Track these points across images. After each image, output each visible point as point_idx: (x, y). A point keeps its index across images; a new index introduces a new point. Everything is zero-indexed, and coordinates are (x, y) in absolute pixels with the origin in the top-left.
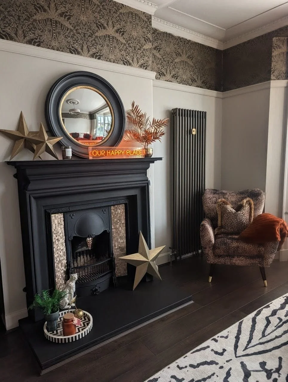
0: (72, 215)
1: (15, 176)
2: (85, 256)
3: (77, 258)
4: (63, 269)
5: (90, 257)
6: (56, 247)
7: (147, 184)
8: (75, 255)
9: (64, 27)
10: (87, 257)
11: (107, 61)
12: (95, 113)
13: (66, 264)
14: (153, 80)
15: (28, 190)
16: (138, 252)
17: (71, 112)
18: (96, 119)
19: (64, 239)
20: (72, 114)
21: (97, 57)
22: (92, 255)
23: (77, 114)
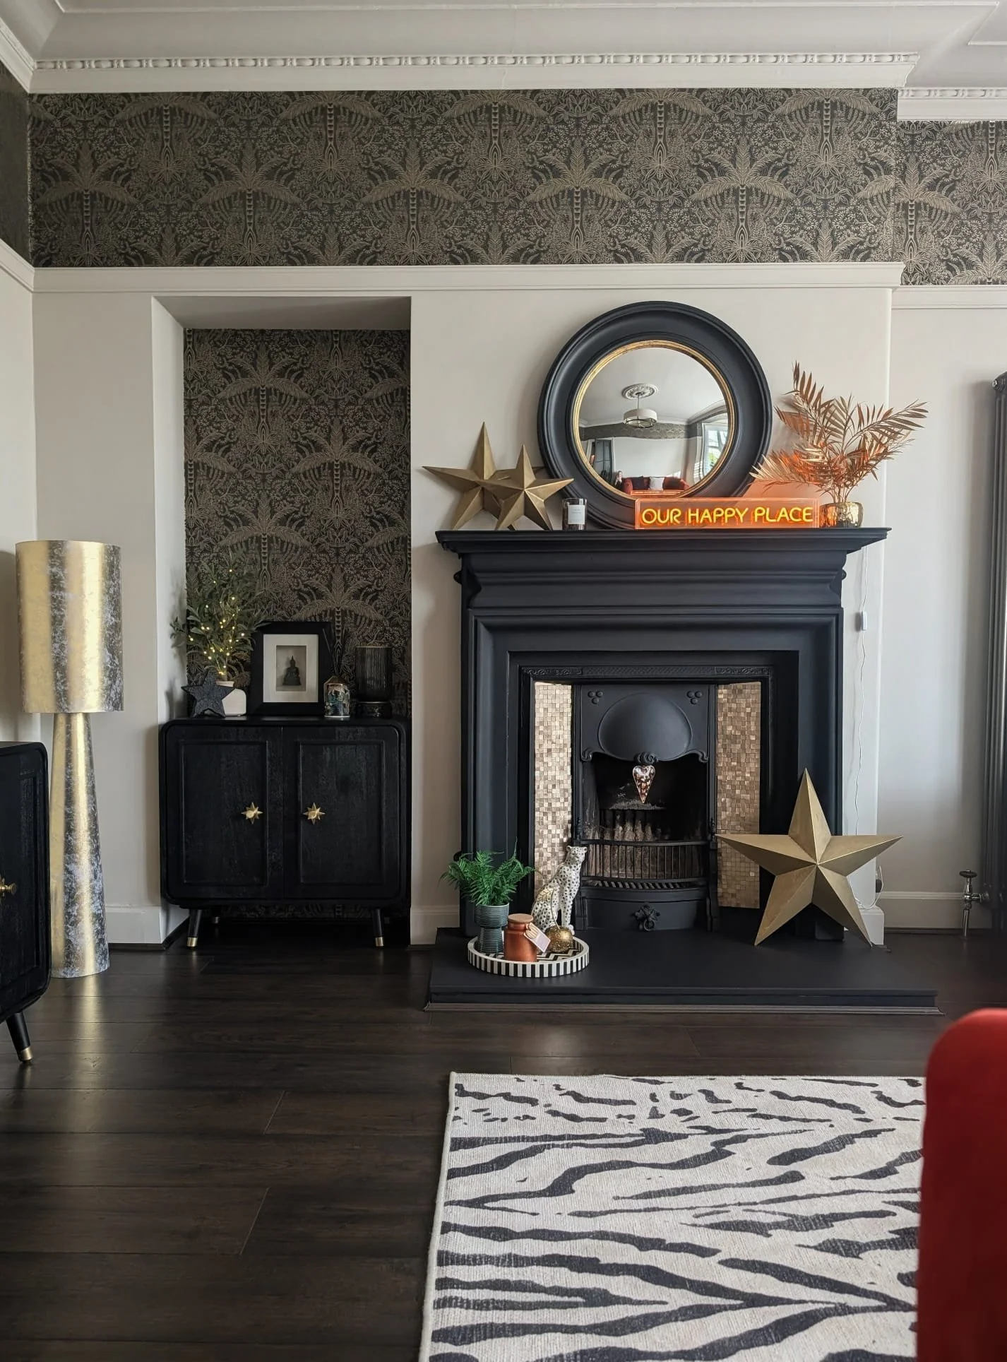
0: (594, 694)
1: (458, 577)
2: (639, 828)
3: (614, 826)
4: (559, 835)
5: (654, 831)
6: (542, 769)
7: (834, 618)
8: (609, 815)
9: (603, 202)
10: (644, 830)
11: (724, 261)
12: (700, 421)
13: (570, 826)
14: (894, 289)
15: (475, 608)
16: (786, 833)
17: (629, 419)
18: (702, 435)
19: (570, 756)
20: (630, 423)
21: (693, 256)
22: (659, 830)
23: (646, 424)
